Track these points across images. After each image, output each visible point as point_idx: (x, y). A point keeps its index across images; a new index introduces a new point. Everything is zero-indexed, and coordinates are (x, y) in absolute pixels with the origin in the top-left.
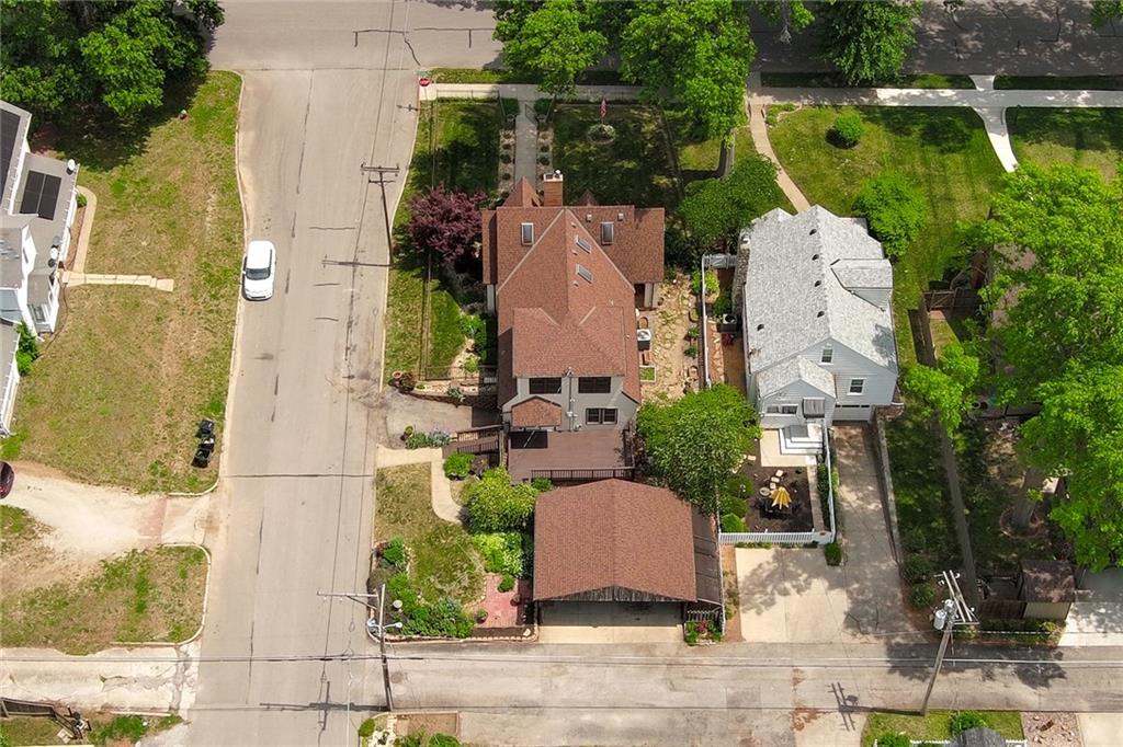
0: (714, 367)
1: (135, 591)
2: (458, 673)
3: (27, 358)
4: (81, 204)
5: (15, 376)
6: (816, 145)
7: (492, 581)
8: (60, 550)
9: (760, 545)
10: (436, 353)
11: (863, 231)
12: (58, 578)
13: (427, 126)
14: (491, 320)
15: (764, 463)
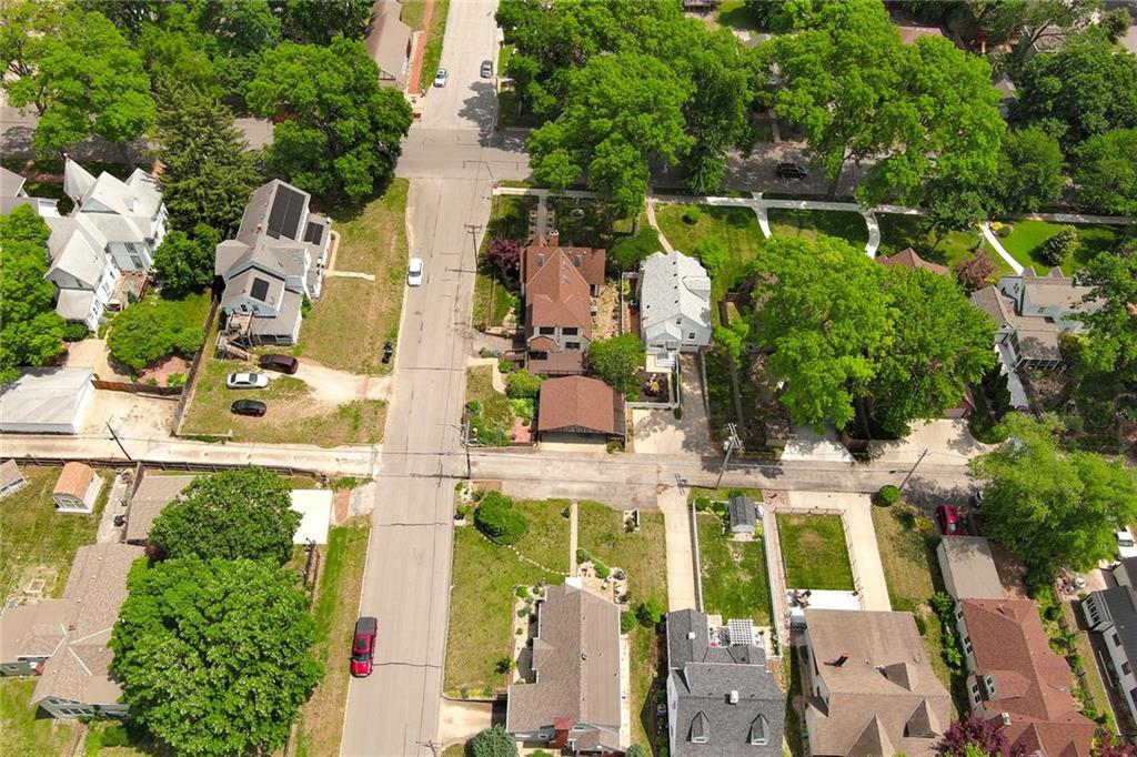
0: (626, 325)
1: (352, 420)
2: (502, 463)
3: (306, 309)
4: (333, 238)
5: (300, 318)
6: (677, 222)
7: (519, 421)
8: (319, 400)
9: (644, 408)
10: (496, 314)
11: (698, 264)
12: (318, 412)
13: (495, 207)
14: (523, 299)
15: (648, 370)
